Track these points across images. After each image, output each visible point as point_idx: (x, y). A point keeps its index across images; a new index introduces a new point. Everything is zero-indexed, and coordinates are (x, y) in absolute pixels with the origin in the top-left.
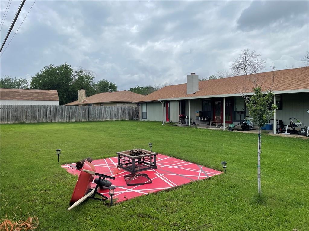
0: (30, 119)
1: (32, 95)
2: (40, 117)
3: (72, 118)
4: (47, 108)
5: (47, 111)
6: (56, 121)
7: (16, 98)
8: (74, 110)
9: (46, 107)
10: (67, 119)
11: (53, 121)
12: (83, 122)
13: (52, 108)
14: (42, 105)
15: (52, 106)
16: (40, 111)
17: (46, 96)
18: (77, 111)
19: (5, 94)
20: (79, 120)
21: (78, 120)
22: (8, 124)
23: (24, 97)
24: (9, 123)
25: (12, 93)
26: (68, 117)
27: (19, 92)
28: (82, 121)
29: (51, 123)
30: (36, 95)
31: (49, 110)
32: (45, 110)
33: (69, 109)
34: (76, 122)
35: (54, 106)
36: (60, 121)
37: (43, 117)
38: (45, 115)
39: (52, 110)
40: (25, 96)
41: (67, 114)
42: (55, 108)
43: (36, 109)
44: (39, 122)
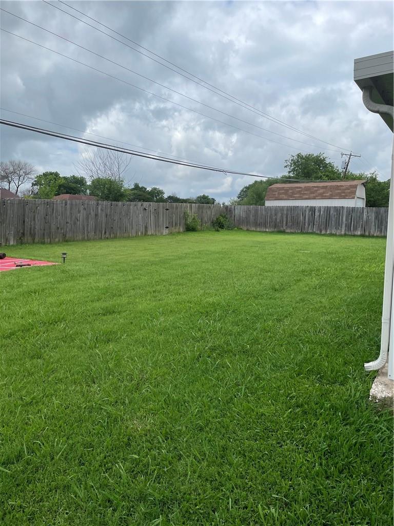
0: (291, 227)
1: (317, 190)
2: (305, 225)
3: (355, 229)
4: (315, 210)
5: (314, 215)
6: (328, 233)
7: (294, 197)
8: (359, 214)
9: (313, 209)
10: (346, 230)
11: (323, 232)
12: (377, 237)
13: (322, 210)
14: (308, 206)
15: (322, 208)
16: (304, 215)
17: (337, 191)
18: (365, 216)
19: (283, 191)
20: (369, 232)
21: (367, 234)
22: (266, 232)
23: (305, 194)
24: (267, 230)
25: (292, 190)
26: (348, 227)
27: (300, 188)
28: (375, 235)
29: (320, 235)
30: (321, 191)
31: (317, 214)
32: (312, 214)
33: (350, 212)
34: (363, 236)
35: (325, 207)
36: (333, 232)
37: (309, 225)
38: (312, 222)
39: (322, 213)
40: (306, 192)
41: (346, 220)
42: (327, 210)
43: (299, 212)
44: (303, 232)
